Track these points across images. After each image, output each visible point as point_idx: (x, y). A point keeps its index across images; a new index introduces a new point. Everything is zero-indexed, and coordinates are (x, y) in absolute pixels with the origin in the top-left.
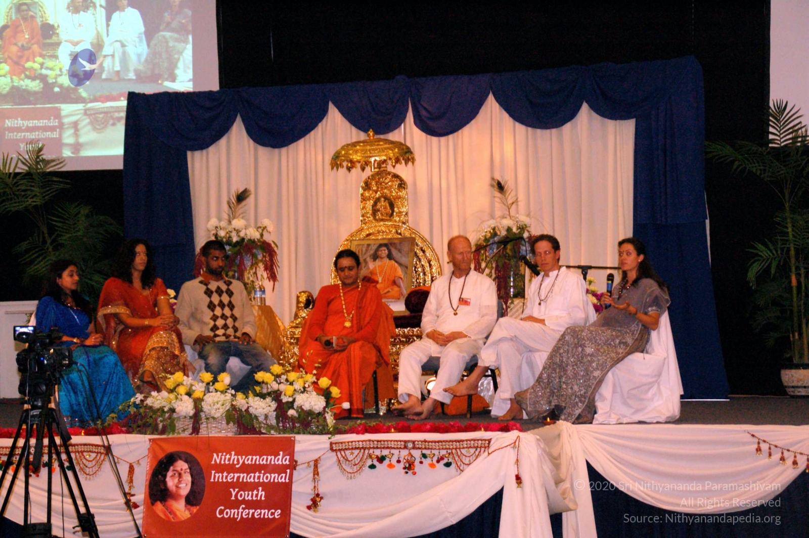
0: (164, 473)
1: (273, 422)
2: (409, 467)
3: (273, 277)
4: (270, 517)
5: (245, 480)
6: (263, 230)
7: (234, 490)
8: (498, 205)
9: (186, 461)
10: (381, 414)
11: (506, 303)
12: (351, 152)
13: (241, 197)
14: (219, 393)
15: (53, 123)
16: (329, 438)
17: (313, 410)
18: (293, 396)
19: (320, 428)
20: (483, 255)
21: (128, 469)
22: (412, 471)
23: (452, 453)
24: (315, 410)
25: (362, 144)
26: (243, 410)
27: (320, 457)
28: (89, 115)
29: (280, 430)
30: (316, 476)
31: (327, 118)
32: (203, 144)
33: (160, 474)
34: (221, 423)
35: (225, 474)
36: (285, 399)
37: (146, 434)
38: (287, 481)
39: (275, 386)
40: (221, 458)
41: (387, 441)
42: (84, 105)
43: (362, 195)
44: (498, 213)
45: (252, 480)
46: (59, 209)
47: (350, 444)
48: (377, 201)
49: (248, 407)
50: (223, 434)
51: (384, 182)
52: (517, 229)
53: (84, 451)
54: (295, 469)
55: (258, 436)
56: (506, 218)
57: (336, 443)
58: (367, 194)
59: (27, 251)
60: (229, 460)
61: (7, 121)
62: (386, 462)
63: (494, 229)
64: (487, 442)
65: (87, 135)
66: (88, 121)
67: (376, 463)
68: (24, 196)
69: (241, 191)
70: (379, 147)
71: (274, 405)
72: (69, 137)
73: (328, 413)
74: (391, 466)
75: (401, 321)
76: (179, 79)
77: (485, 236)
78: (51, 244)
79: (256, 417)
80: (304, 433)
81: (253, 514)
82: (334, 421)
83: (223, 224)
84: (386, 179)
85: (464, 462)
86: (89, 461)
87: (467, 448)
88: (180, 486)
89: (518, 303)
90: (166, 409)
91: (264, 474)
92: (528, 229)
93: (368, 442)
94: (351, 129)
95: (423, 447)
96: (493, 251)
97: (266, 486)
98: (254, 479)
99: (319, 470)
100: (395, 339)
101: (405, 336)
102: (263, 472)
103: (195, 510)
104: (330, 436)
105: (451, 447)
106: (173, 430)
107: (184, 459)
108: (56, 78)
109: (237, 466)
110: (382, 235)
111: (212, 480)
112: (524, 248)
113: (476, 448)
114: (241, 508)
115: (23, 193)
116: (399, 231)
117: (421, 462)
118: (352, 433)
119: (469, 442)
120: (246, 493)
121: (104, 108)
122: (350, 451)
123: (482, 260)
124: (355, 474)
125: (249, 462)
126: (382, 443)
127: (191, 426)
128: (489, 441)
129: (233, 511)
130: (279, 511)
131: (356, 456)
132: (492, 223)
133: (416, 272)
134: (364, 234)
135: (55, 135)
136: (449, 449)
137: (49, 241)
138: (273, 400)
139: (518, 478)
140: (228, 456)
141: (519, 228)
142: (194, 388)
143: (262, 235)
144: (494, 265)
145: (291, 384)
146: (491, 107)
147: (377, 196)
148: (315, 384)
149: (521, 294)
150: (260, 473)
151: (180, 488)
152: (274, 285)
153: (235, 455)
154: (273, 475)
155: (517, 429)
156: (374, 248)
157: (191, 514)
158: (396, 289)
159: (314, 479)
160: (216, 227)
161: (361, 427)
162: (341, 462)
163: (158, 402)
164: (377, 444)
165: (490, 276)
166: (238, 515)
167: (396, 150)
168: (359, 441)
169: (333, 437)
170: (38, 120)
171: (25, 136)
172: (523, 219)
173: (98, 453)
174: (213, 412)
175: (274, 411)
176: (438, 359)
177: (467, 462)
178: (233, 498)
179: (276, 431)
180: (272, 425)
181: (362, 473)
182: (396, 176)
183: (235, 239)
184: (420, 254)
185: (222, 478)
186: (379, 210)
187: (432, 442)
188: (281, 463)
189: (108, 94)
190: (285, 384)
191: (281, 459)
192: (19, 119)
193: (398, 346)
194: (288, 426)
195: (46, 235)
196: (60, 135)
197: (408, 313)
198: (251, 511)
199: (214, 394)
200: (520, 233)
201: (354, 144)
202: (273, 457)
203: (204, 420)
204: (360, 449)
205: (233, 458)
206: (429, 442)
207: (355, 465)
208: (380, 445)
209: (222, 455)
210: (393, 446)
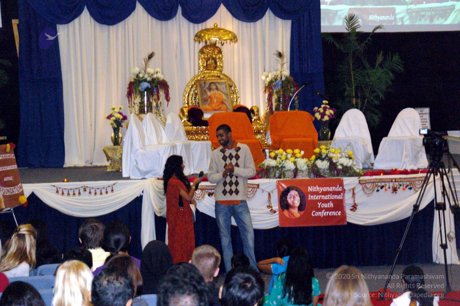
0: (286, 197)
4: (336, 215)
5: (324, 199)
7: (320, 203)
9: (296, 190)
13: (151, 56)
14: (301, 158)
18: (337, 159)
21: (268, 195)
22: (395, 192)
23: (412, 183)
27: (355, 187)
30: (354, 195)
33: (284, 197)
34: (305, 173)
35: (315, 196)
36: (334, 161)
38: (342, 198)
40: (312, 189)
41: (384, 179)
45: (327, 198)
47: (368, 180)
48: (208, 59)
54: (344, 193)
57: (361, 181)
62: (384, 189)
67: (379, 188)
69: (151, 53)
71: (328, 164)
74: (386, 190)
79: (320, 169)
81: (329, 214)
87: (417, 181)
88: (295, 202)
90: (279, 167)
91: (332, 196)
93: (375, 180)
95: (399, 181)
97: (334, 201)
99: (355, 193)
103: (302, 213)
104: (359, 177)
106: (285, 177)
109: (320, 192)
111: (309, 199)
114: (323, 211)
117: (399, 188)
119: (419, 178)
120: (325, 204)
122: (368, 184)
124: (371, 194)
125: (325, 190)
127: (293, 174)
129: (319, 213)
130: (340, 212)
131: (371, 186)
136: (411, 181)
138: (327, 161)
140: (315, 188)
146: (223, 9)
150: (330, 195)
151: (295, 203)
153: (318, 187)
154: (336, 196)
156: (208, 84)
157: (300, 215)
158: (224, 106)
159: (353, 197)
162: (364, 189)
166: (322, 214)
168: (371, 179)
173: (253, 188)
174: (302, 167)
175: (328, 166)
177: (418, 187)
178: (319, 207)
181: (373, 194)
183: (149, 79)
185: (314, 198)
186: (209, 65)
191: (339, 189)
198: (328, 212)
202: (335, 188)
203: (299, 171)
204: (372, 183)
205: (317, 189)
206: (402, 179)
207: (370, 190)
208: (381, 180)
209: (312, 187)
210: (386, 181)
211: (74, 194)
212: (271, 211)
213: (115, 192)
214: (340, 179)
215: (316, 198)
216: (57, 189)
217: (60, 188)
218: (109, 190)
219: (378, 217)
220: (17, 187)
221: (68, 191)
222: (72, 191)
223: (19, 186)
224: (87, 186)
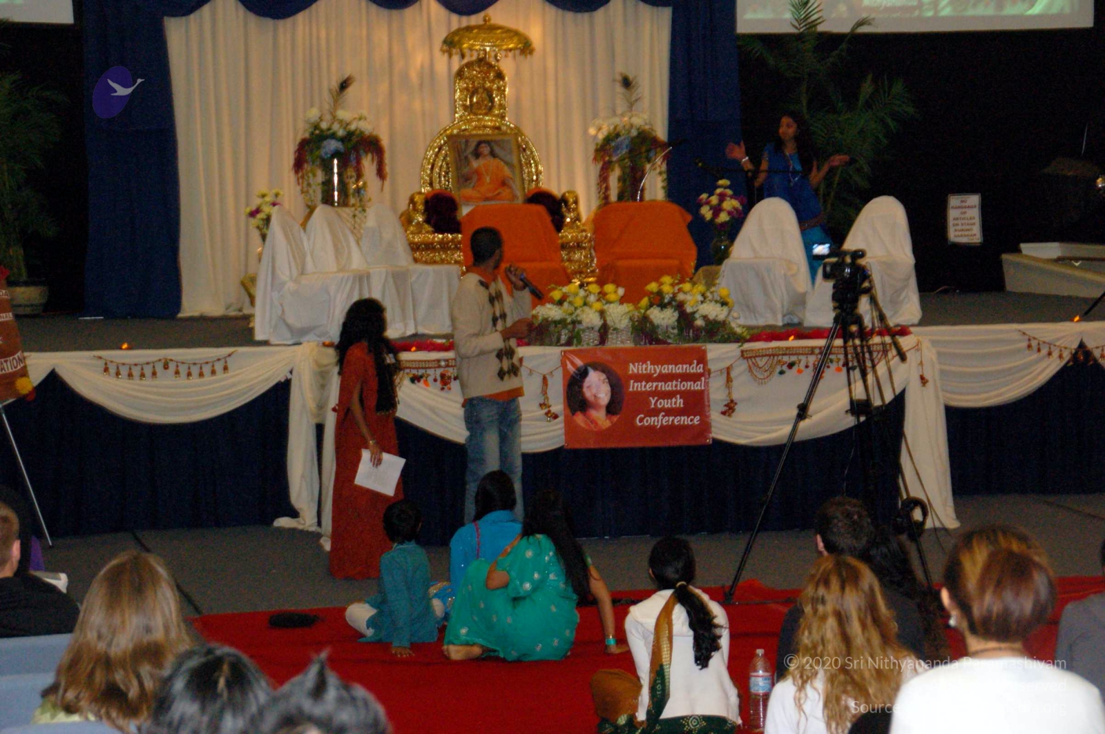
0: (580, 384)
1: (675, 332)
4: (690, 423)
5: (663, 389)
7: (653, 399)
8: (619, 101)
9: (603, 371)
13: (344, 85)
16: (740, 346)
18: (694, 306)
21: (541, 380)
27: (731, 365)
30: (729, 382)
32: (183, 10)
34: (624, 334)
35: (644, 383)
36: (687, 309)
40: (638, 369)
41: (796, 347)
45: (670, 388)
47: (760, 352)
54: (709, 377)
55: (666, 346)
57: (746, 351)
60: (646, 369)
62: (795, 368)
64: (889, 346)
67: (785, 368)
69: (346, 77)
71: (676, 314)
74: (800, 371)
88: (599, 395)
90: (568, 321)
91: (681, 382)
93: (776, 350)
97: (685, 394)
98: (672, 387)
102: (679, 380)
103: (615, 419)
104: (740, 344)
106: (580, 341)
109: (655, 375)
111: (631, 389)
113: (879, 352)
114: (661, 416)
117: (829, 367)
118: (759, 341)
120: (666, 401)
122: (761, 358)
124: (765, 380)
125: (666, 371)
126: (791, 349)
127: (598, 337)
129: (653, 419)
130: (698, 417)
131: (766, 363)
138: (673, 310)
139: (922, 378)
140: (644, 366)
150: (677, 381)
151: (599, 398)
153: (651, 364)
154: (689, 383)
157: (612, 422)
158: (507, 190)
159: (728, 386)
162: (752, 369)
164: (786, 351)
166: (658, 422)
169: (743, 345)
178: (653, 406)
181: (772, 379)
182: (495, 68)
185: (641, 387)
188: (695, 371)
191: (695, 369)
198: (671, 418)
202: (688, 365)
203: (611, 331)
204: (770, 355)
205: (648, 368)
207: (766, 371)
208: (788, 351)
209: (638, 365)
210: (801, 352)
211: (143, 375)
212: (546, 414)
213: (230, 373)
214: (699, 348)
215: (645, 386)
216: (106, 364)
217: (112, 362)
218: (219, 367)
219: (781, 429)
220: (11, 358)
221: (130, 369)
222: (139, 368)
223: (16, 356)
224: (169, 358)
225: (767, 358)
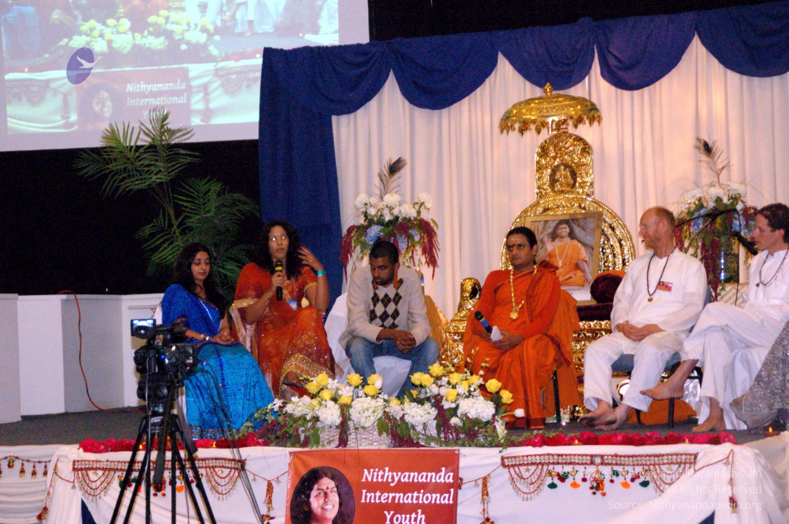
0: (308, 492)
1: (433, 432)
2: (598, 486)
3: (432, 261)
5: (401, 501)
6: (420, 207)
7: (389, 514)
8: (705, 170)
9: (333, 478)
10: (564, 424)
11: (715, 290)
12: (524, 111)
13: (395, 168)
14: (369, 398)
15: (181, 86)
16: (500, 452)
17: (481, 418)
18: (456, 401)
19: (489, 439)
20: (686, 231)
21: (265, 487)
22: (600, 492)
23: (650, 470)
24: (483, 417)
25: (537, 101)
26: (398, 418)
27: (489, 475)
28: (220, 77)
29: (441, 441)
30: (485, 497)
31: (496, 73)
32: (351, 106)
33: (304, 493)
34: (372, 434)
35: (378, 494)
36: (446, 405)
37: (286, 446)
38: (451, 502)
39: (435, 390)
40: (373, 476)
41: (570, 455)
42: (215, 64)
43: (538, 162)
44: (705, 180)
45: (410, 501)
46: (186, 186)
47: (525, 458)
48: (555, 170)
49: (404, 415)
50: (375, 446)
51: (564, 147)
52: (729, 200)
53: (216, 466)
54: (460, 488)
55: (416, 448)
56: (714, 186)
57: (508, 458)
58: (544, 162)
59: (152, 235)
60: (383, 477)
61: (128, 85)
62: (569, 480)
63: (700, 200)
64: (693, 457)
65: (218, 100)
66: (218, 83)
67: (556, 481)
68: (147, 172)
69: (394, 160)
70: (558, 104)
71: (434, 412)
72: (198, 101)
73: (498, 421)
74: (575, 485)
75: (585, 313)
76: (322, 31)
77: (689, 209)
78: (178, 227)
79: (413, 427)
80: (470, 446)
82: (506, 432)
83: (374, 200)
84: (566, 143)
85: (665, 480)
86: (222, 478)
87: (667, 464)
88: (326, 507)
89: (730, 290)
90: (308, 418)
91: (424, 494)
92: (742, 199)
93: (546, 457)
94: (525, 84)
95: (614, 462)
96: (698, 226)
97: (428, 509)
98: (412, 499)
99: (489, 489)
100: (579, 335)
101: (590, 330)
102: (422, 491)
104: (500, 449)
105: (648, 463)
106: (317, 443)
107: (330, 475)
108: (182, 34)
109: (392, 485)
110: (563, 211)
111: (363, 501)
112: (738, 222)
113: (680, 464)
115: (146, 169)
116: (583, 205)
117: (612, 481)
118: (527, 445)
119: (670, 457)
120: (403, 516)
121: (237, 67)
122: (526, 467)
123: (686, 237)
124: (533, 494)
125: (406, 480)
126: (564, 457)
127: (338, 437)
128: (696, 456)
131: (533, 473)
132: (698, 193)
133: (604, 254)
134: (540, 209)
135: (182, 100)
136: (646, 465)
137: (176, 223)
138: (433, 406)
139: (732, 500)
140: (381, 473)
141: (730, 198)
142: (340, 392)
143: (419, 213)
144: (700, 244)
145: (454, 387)
146: (697, 50)
147: (556, 164)
148: (482, 387)
149: (733, 278)
150: (419, 492)
151: (326, 510)
152: (434, 271)
153: (389, 472)
154: (434, 496)
155: (730, 441)
156: (552, 225)
158: (579, 274)
159: (483, 500)
160: (366, 204)
161: (539, 438)
162: (515, 480)
163: (300, 409)
164: (558, 459)
165: (695, 255)
167: (579, 107)
168: (535, 455)
169: (504, 450)
170: (163, 83)
171: (148, 102)
172: (736, 187)
173: (231, 468)
174: (363, 420)
175: (434, 419)
176: (631, 357)
177: (669, 481)
178: (388, 522)
179: (437, 443)
180: (431, 436)
181: (540, 494)
182: (579, 139)
183: (388, 218)
184: (609, 232)
185: (375, 499)
186: (557, 181)
187: (624, 456)
188: (443, 481)
189: (241, 50)
190: (447, 387)
191: (444, 477)
192: (142, 83)
193: (583, 343)
194: (451, 437)
195: (173, 218)
196: (188, 99)
197: (594, 303)
199: (363, 399)
200: (732, 203)
201: (528, 102)
202: (434, 474)
204: (537, 464)
205: (387, 475)
206: (621, 456)
207: (532, 483)
208: (561, 460)
209: (374, 471)
210: (577, 462)
214: (451, 452)
225: (534, 467)
